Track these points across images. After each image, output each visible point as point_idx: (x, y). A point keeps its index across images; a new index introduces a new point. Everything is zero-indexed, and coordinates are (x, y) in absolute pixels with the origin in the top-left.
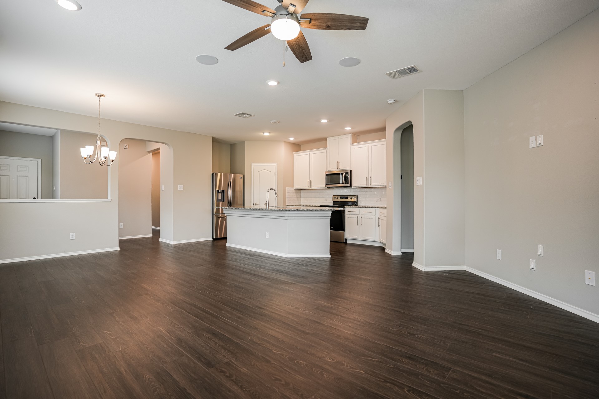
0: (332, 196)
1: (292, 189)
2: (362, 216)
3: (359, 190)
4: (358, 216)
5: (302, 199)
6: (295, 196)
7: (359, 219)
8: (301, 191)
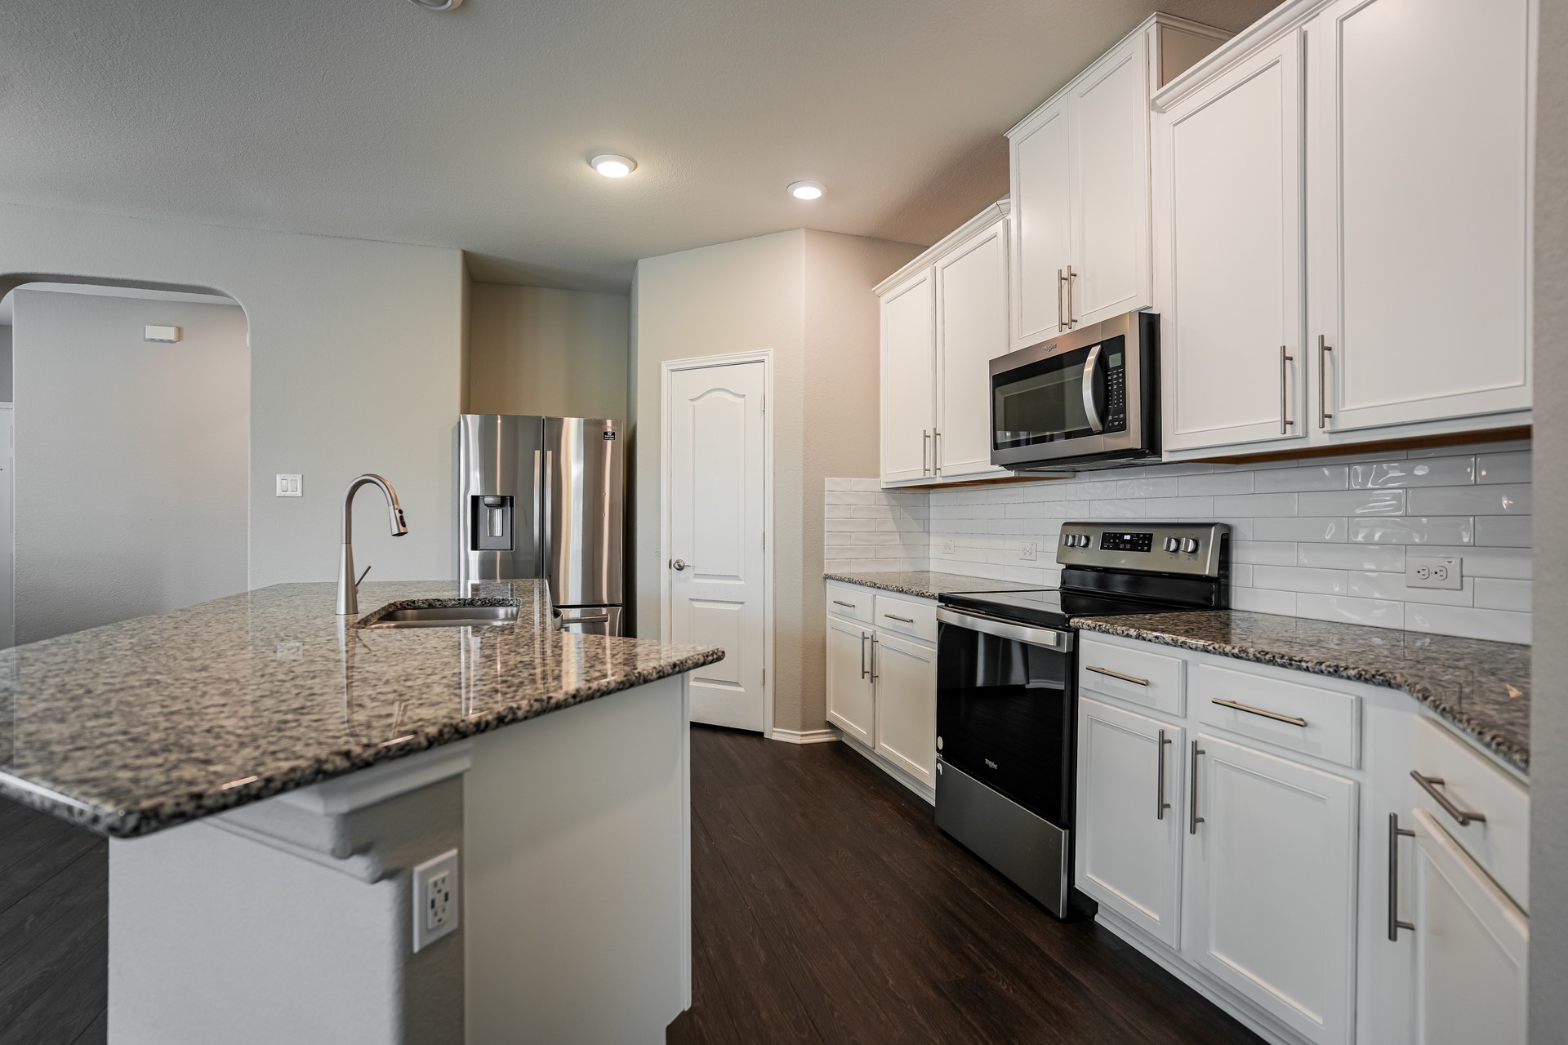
0: (1057, 530)
1: (865, 484)
2: (1205, 737)
3: (1245, 478)
4: (1172, 732)
5: (933, 540)
6: (890, 526)
7: (1177, 759)
8: (934, 496)
